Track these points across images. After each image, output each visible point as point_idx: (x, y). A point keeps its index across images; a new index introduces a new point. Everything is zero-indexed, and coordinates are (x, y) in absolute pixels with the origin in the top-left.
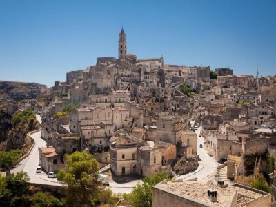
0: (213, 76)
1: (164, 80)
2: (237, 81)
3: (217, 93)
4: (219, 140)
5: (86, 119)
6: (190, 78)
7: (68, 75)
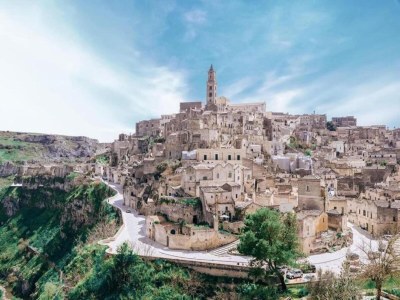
0: (331, 127)
1: (271, 132)
2: (365, 134)
3: (338, 150)
4: (379, 208)
5: (205, 178)
6: (301, 130)
7: (138, 126)
